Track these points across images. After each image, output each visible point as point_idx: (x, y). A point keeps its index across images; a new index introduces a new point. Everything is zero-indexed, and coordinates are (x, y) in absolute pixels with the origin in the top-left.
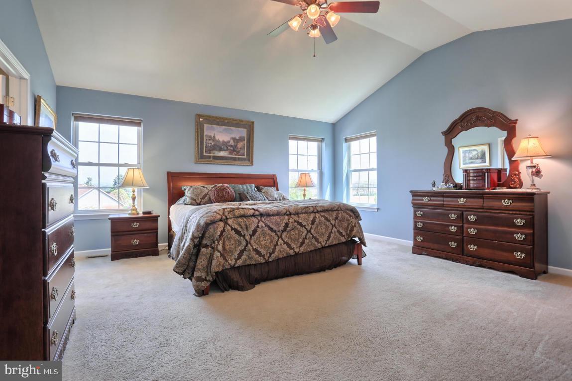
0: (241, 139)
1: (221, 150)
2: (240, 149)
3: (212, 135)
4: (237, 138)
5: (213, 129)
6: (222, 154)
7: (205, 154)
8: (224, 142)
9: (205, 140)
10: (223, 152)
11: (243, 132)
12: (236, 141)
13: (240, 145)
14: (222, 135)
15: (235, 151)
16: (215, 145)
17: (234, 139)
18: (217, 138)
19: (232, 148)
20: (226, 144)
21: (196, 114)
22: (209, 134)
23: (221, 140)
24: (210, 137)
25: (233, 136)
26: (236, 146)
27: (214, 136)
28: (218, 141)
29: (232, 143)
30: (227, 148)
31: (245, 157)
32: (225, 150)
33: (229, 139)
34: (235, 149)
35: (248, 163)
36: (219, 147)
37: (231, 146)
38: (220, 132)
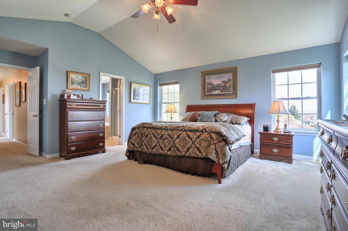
0: (229, 81)
1: (216, 90)
2: (228, 87)
3: (210, 82)
4: (226, 81)
5: (211, 78)
6: (217, 92)
7: (206, 93)
8: (217, 85)
9: (206, 85)
10: (217, 91)
11: (230, 76)
12: (225, 82)
13: (228, 85)
14: (216, 81)
15: (225, 89)
16: (212, 87)
17: (224, 82)
18: (213, 83)
19: (222, 88)
20: (218, 86)
21: (201, 72)
22: (209, 82)
23: (215, 84)
24: (209, 83)
25: (223, 80)
26: (225, 86)
27: (212, 82)
28: (214, 85)
29: (222, 84)
30: (220, 88)
31: (232, 92)
32: (218, 90)
33: (221, 82)
34: (225, 88)
35: (234, 97)
36: (214, 88)
37: (222, 86)
38: (215, 79)
